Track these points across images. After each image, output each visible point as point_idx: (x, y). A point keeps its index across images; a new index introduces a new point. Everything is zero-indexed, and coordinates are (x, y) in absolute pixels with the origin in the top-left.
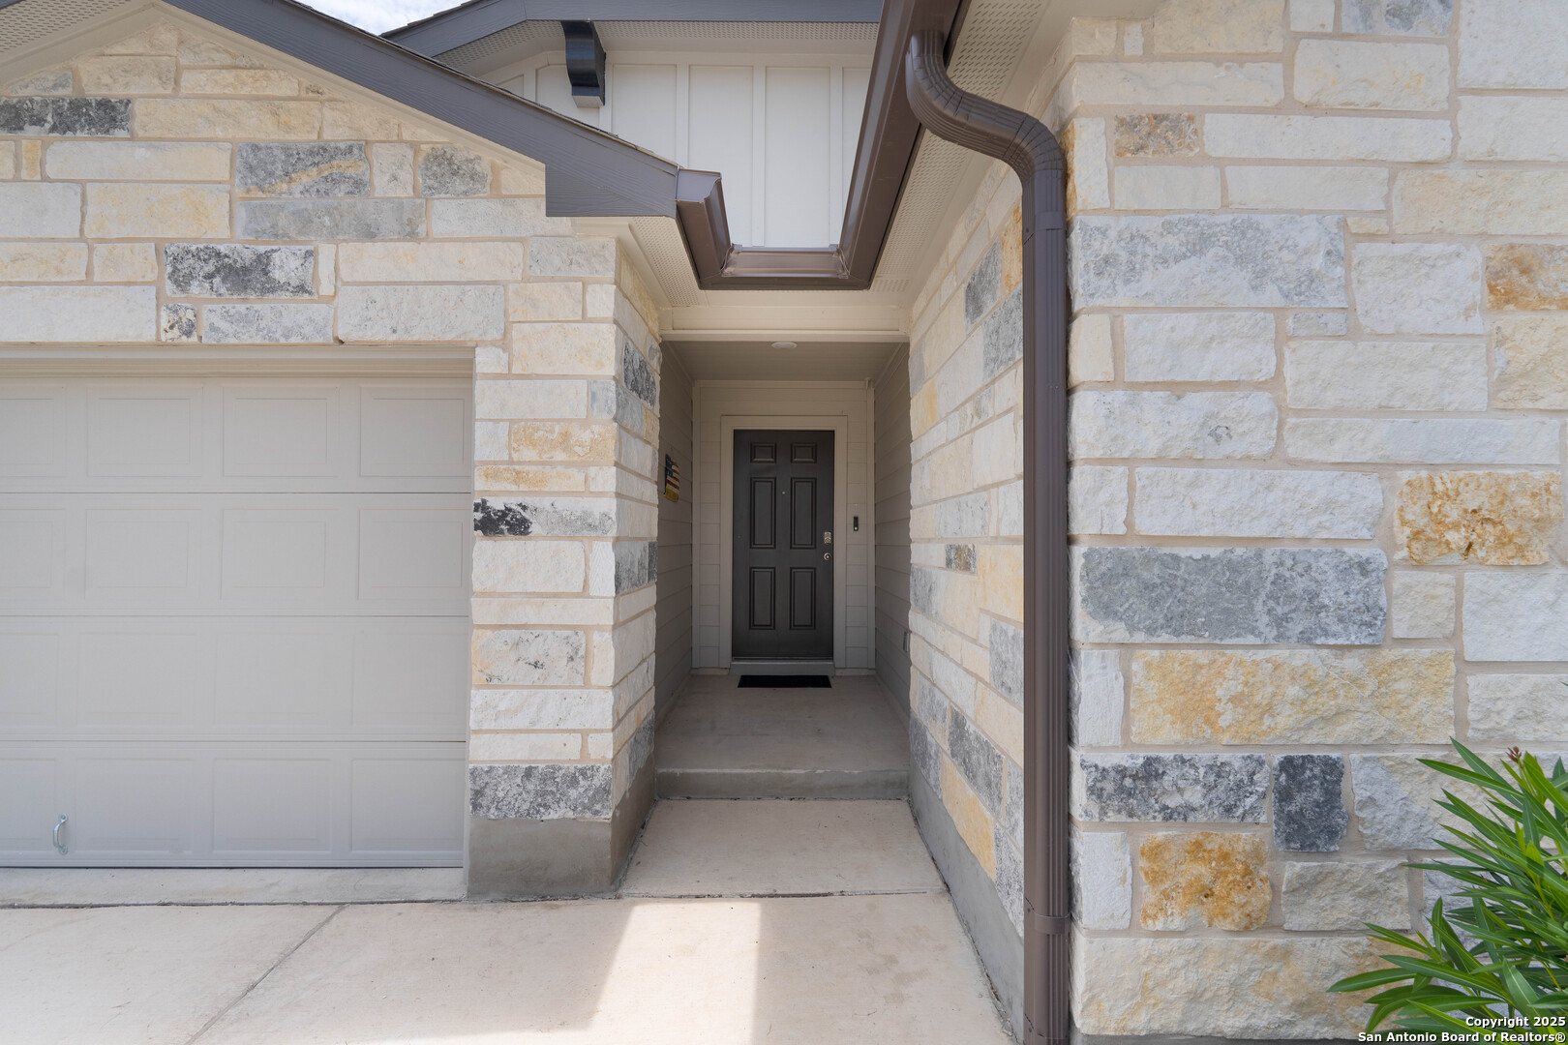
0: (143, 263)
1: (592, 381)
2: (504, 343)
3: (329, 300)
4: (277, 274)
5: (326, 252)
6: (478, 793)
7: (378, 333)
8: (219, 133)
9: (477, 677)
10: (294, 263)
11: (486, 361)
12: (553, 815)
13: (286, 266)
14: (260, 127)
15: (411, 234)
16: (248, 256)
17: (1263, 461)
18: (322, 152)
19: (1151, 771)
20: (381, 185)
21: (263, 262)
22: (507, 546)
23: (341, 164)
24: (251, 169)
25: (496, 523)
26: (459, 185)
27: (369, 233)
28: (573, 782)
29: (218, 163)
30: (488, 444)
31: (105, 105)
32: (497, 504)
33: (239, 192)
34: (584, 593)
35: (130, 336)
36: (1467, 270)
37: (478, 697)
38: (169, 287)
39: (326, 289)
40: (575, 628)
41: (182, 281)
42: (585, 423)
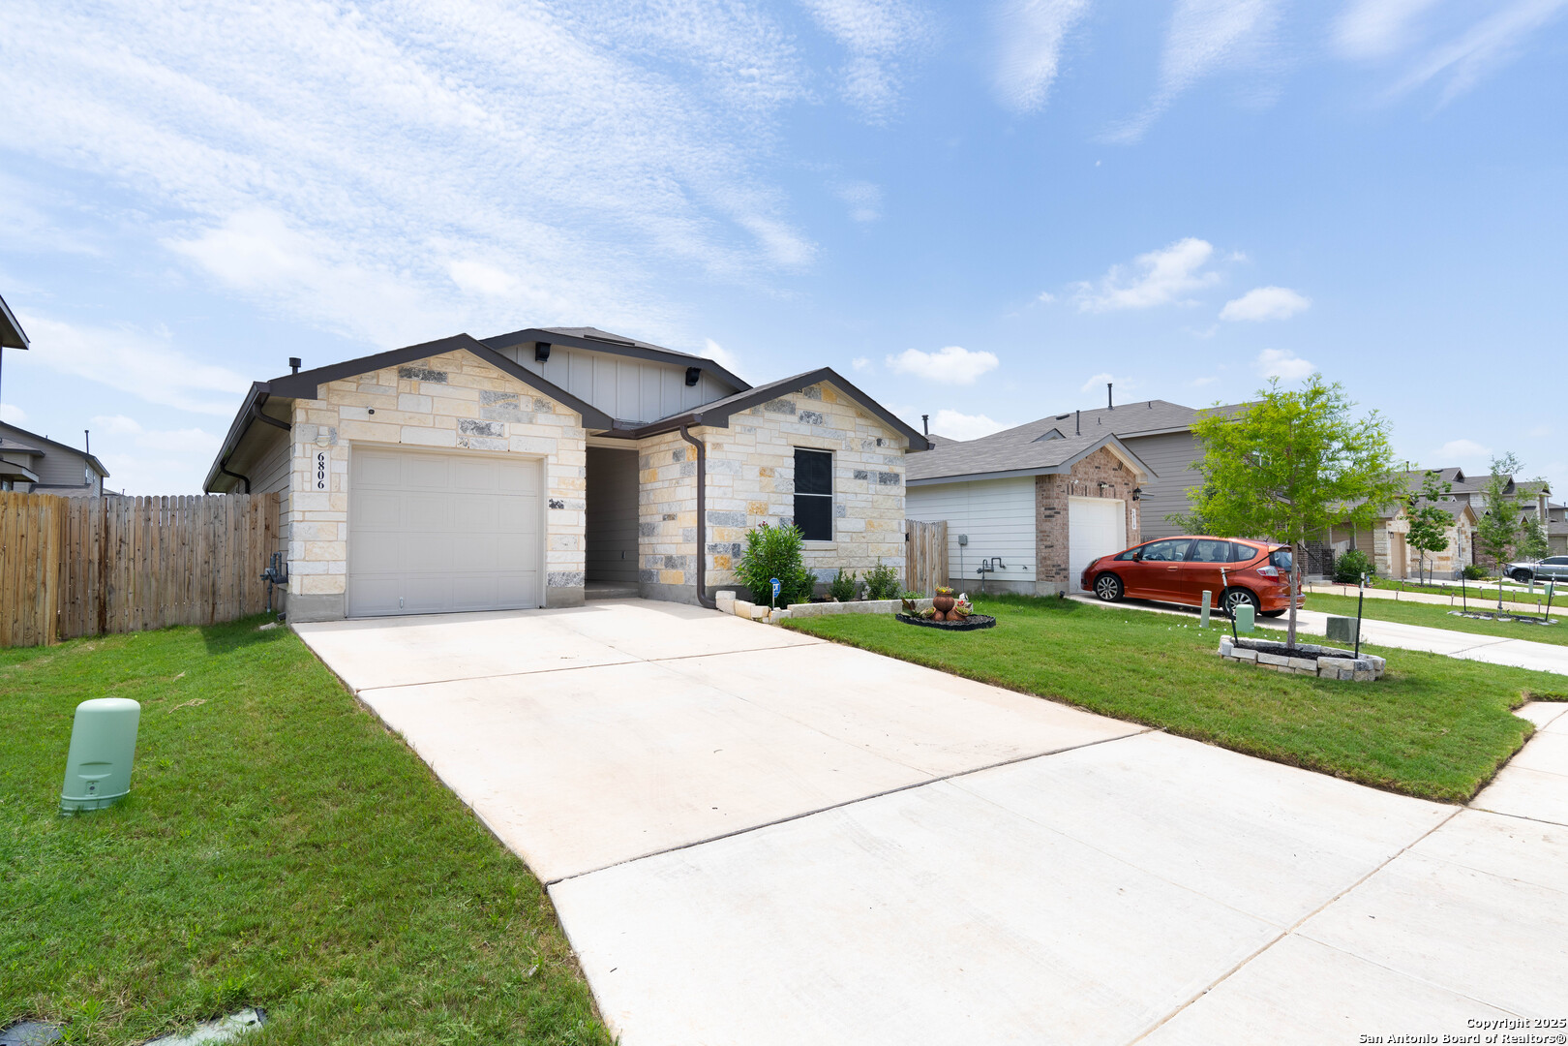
0: (453, 423)
1: (580, 467)
2: (557, 455)
3: (506, 439)
4: (493, 430)
5: (507, 425)
6: (550, 580)
7: (522, 450)
8: (475, 386)
9: (549, 549)
10: (498, 428)
11: (551, 460)
12: (569, 586)
13: (495, 428)
14: (487, 386)
15: (531, 422)
16: (484, 425)
17: (731, 498)
18: (505, 396)
19: (716, 546)
20: (523, 407)
21: (488, 426)
22: (558, 511)
23: (511, 400)
24: (485, 398)
25: (553, 505)
26: (545, 410)
27: (519, 421)
28: (575, 577)
29: (476, 396)
30: (551, 482)
31: (439, 373)
32: (555, 500)
33: (481, 405)
34: (577, 526)
35: (447, 445)
36: (757, 471)
37: (550, 554)
38: (460, 431)
39: (506, 436)
40: (575, 535)
41: (464, 430)
42: (578, 479)
